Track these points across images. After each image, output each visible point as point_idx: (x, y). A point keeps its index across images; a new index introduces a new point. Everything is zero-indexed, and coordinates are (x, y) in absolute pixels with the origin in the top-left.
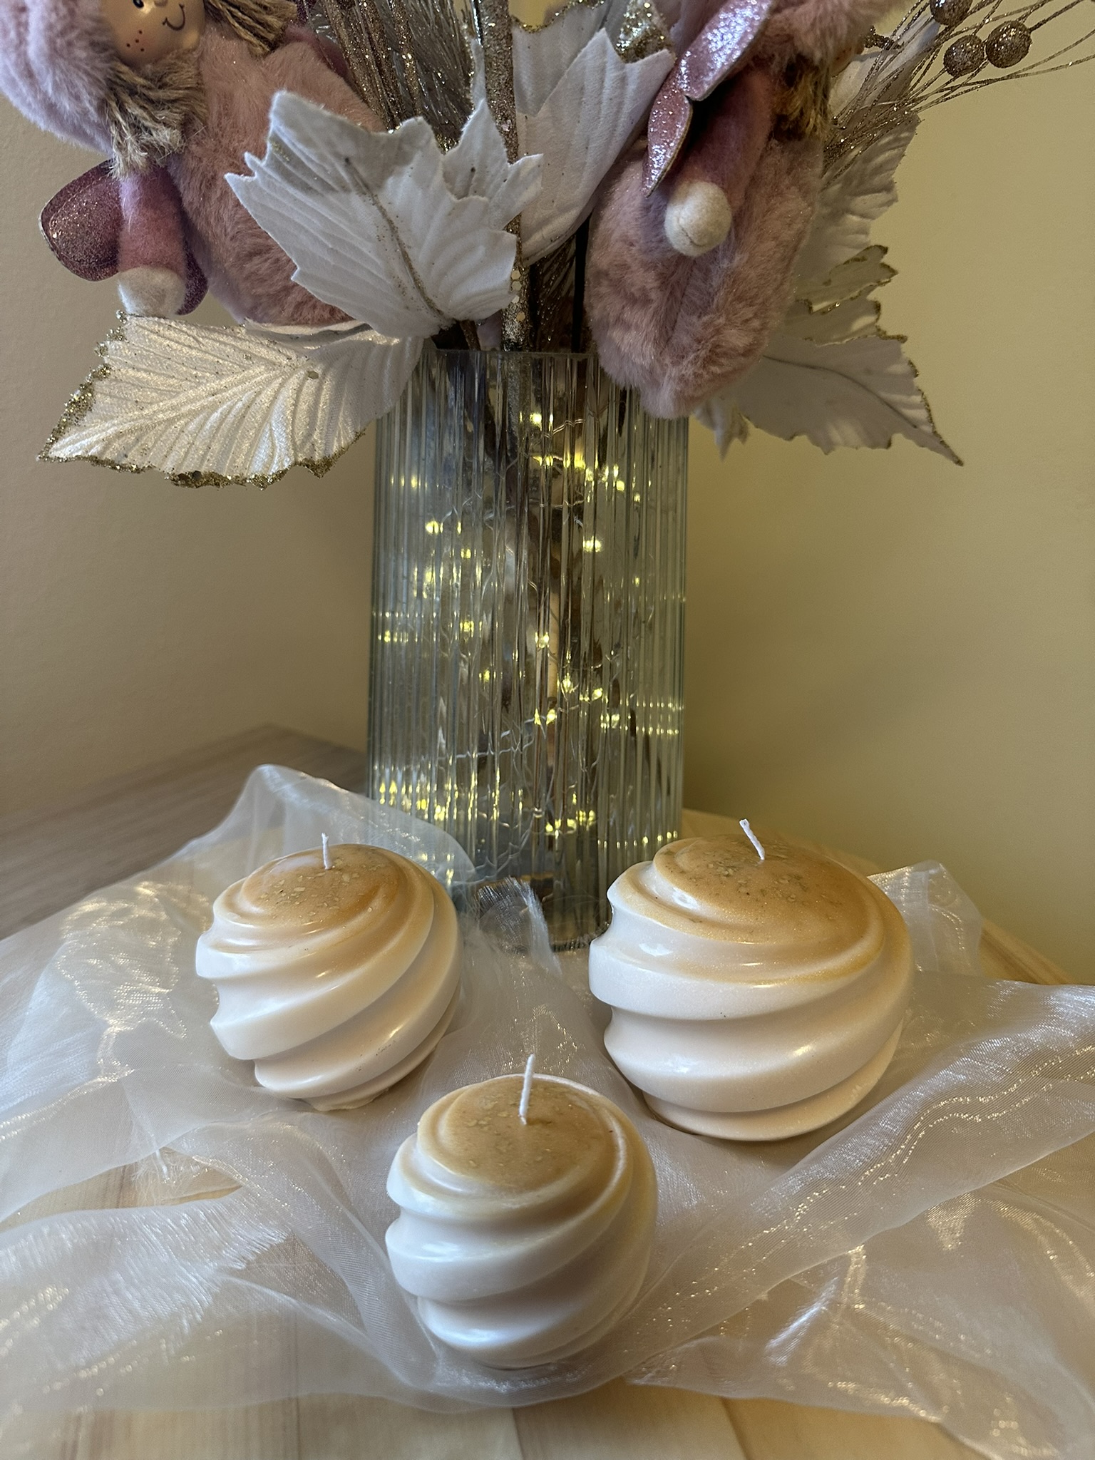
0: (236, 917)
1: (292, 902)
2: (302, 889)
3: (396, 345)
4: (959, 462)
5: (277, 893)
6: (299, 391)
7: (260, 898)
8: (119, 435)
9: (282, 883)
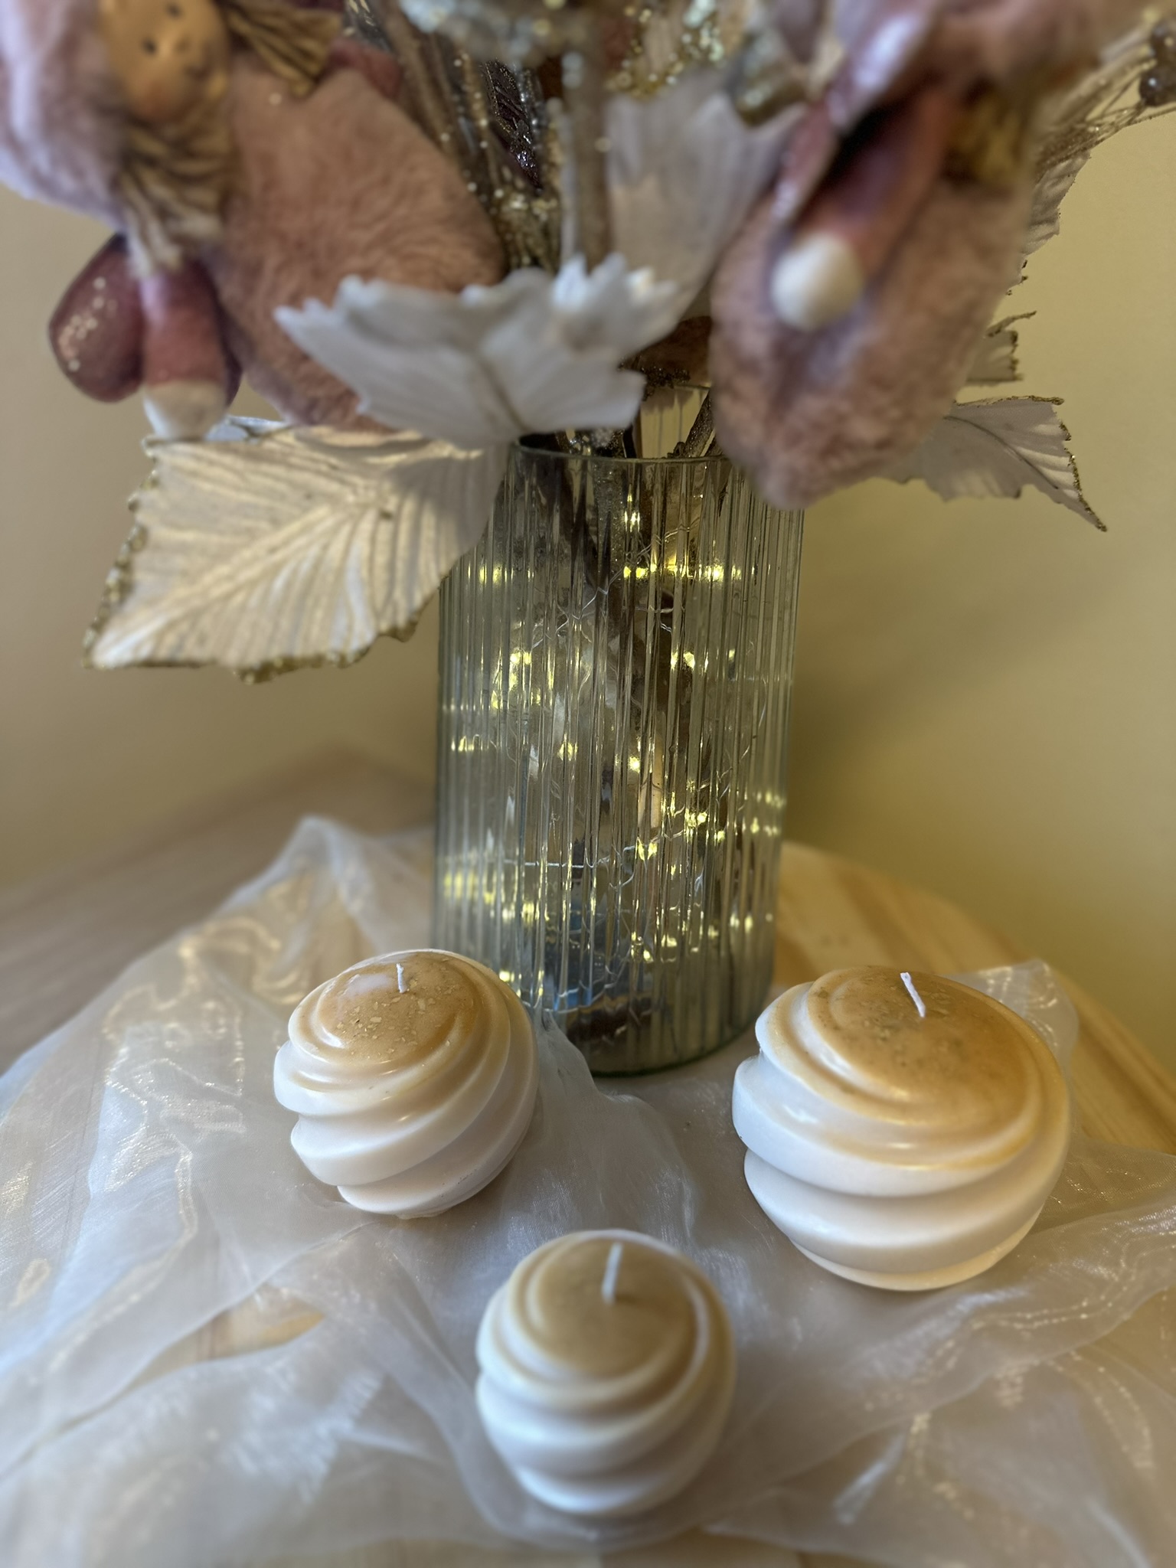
0: (315, 1049)
1: (370, 1037)
2: (378, 1020)
3: (478, 459)
4: (1104, 529)
5: (353, 1023)
6: (373, 540)
7: (337, 1028)
8: (171, 625)
9: (357, 1010)
